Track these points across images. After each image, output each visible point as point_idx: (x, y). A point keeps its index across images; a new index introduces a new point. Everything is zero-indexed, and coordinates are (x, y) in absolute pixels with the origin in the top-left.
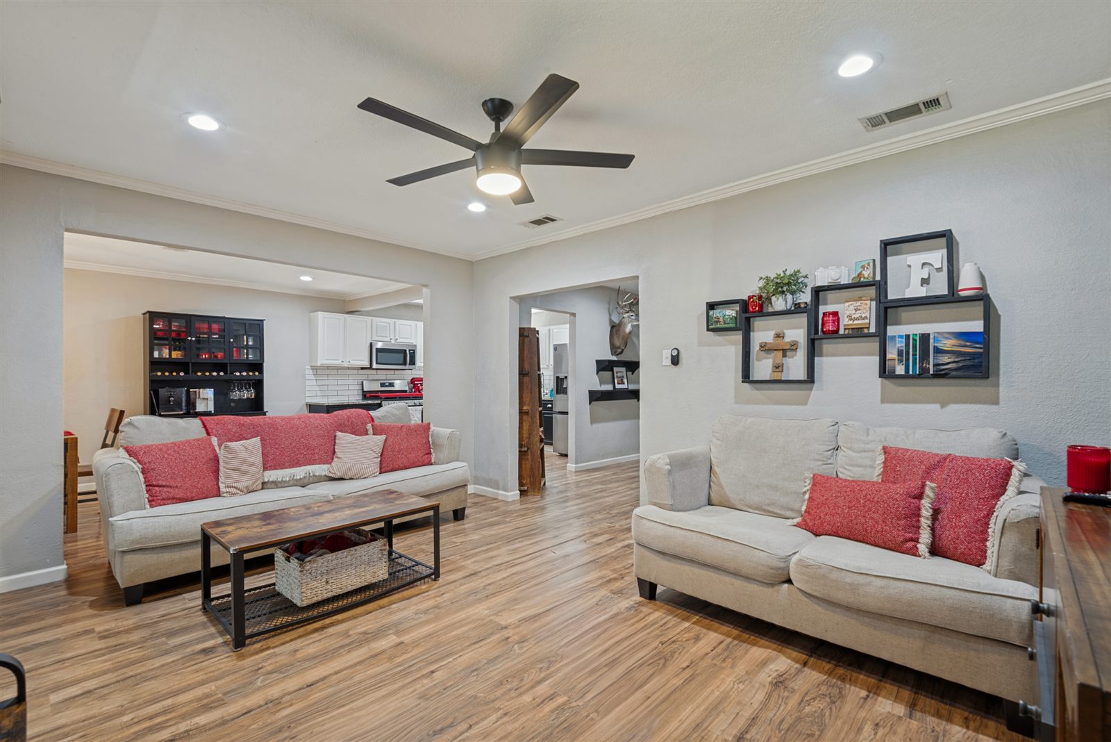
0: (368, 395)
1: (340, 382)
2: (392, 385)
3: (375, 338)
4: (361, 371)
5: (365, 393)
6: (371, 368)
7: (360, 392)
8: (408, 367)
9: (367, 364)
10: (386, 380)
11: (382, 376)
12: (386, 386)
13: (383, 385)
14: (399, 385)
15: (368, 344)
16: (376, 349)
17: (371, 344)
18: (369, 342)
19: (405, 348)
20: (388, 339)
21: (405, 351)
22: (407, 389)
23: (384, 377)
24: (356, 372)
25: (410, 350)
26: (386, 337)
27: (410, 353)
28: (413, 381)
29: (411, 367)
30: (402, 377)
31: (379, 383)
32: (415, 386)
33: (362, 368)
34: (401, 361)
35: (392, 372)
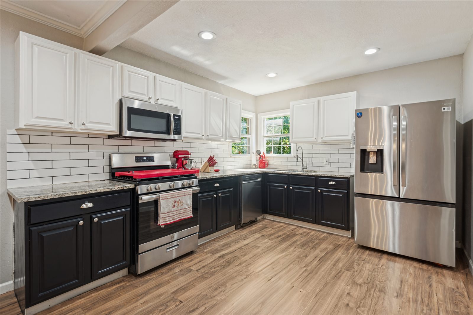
0: (117, 174)
1: (73, 156)
2: (151, 159)
3: (127, 94)
4: (108, 141)
5: (113, 171)
6: (120, 136)
7: (107, 169)
8: (171, 137)
9: (114, 129)
10: (144, 152)
11: (139, 148)
12: (144, 161)
13: (138, 159)
14: (159, 159)
15: (117, 100)
16: (129, 108)
17: (121, 102)
18: (118, 98)
19: (168, 112)
20: (146, 98)
21: (169, 115)
22: (169, 163)
23: (140, 149)
24: (100, 141)
25: (174, 115)
26: (144, 94)
27: (174, 119)
28: (176, 154)
29: (176, 137)
30: (162, 149)
31: (133, 157)
32: (178, 160)
33: (110, 137)
34: (164, 129)
35: (151, 143)
